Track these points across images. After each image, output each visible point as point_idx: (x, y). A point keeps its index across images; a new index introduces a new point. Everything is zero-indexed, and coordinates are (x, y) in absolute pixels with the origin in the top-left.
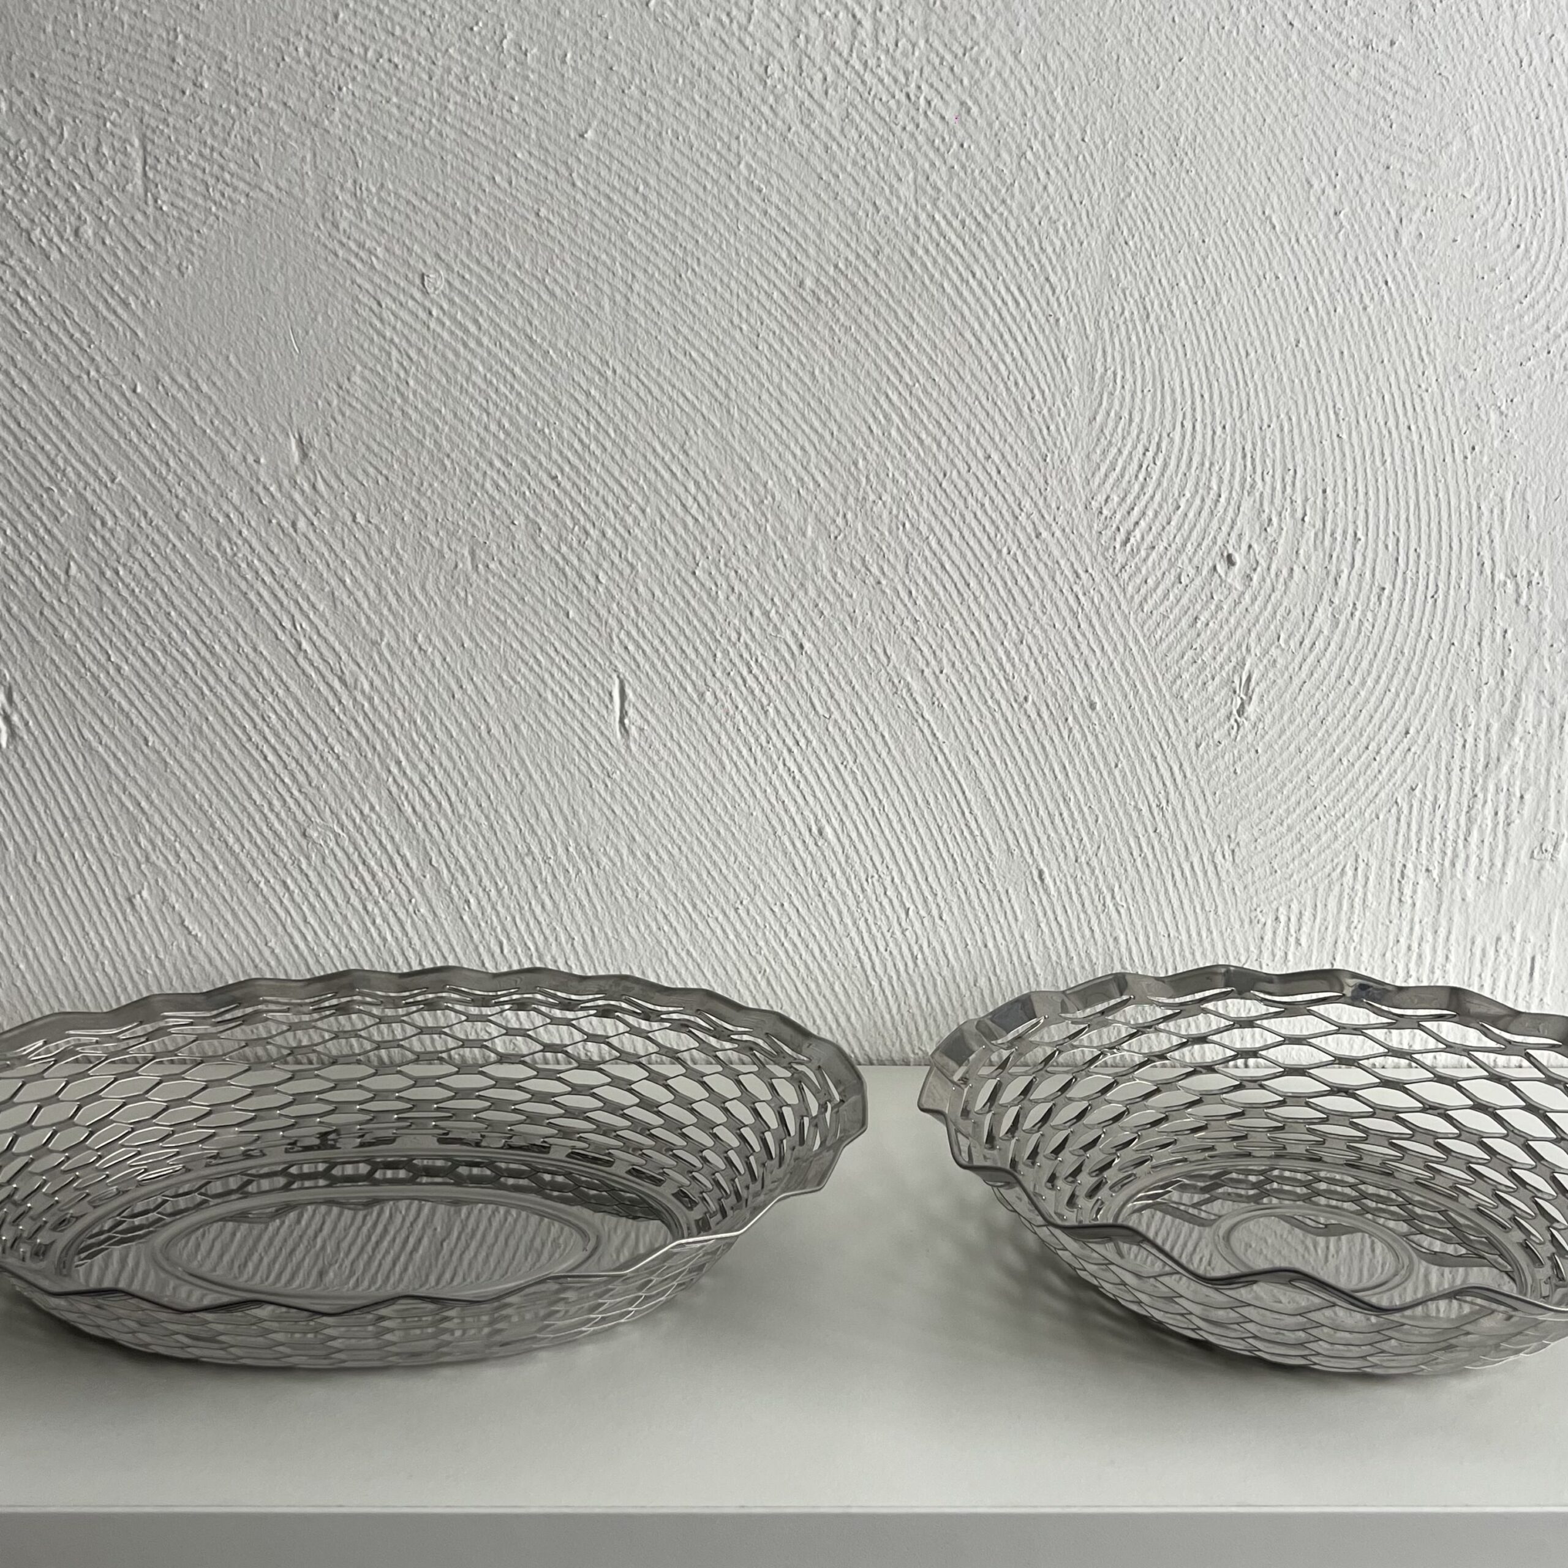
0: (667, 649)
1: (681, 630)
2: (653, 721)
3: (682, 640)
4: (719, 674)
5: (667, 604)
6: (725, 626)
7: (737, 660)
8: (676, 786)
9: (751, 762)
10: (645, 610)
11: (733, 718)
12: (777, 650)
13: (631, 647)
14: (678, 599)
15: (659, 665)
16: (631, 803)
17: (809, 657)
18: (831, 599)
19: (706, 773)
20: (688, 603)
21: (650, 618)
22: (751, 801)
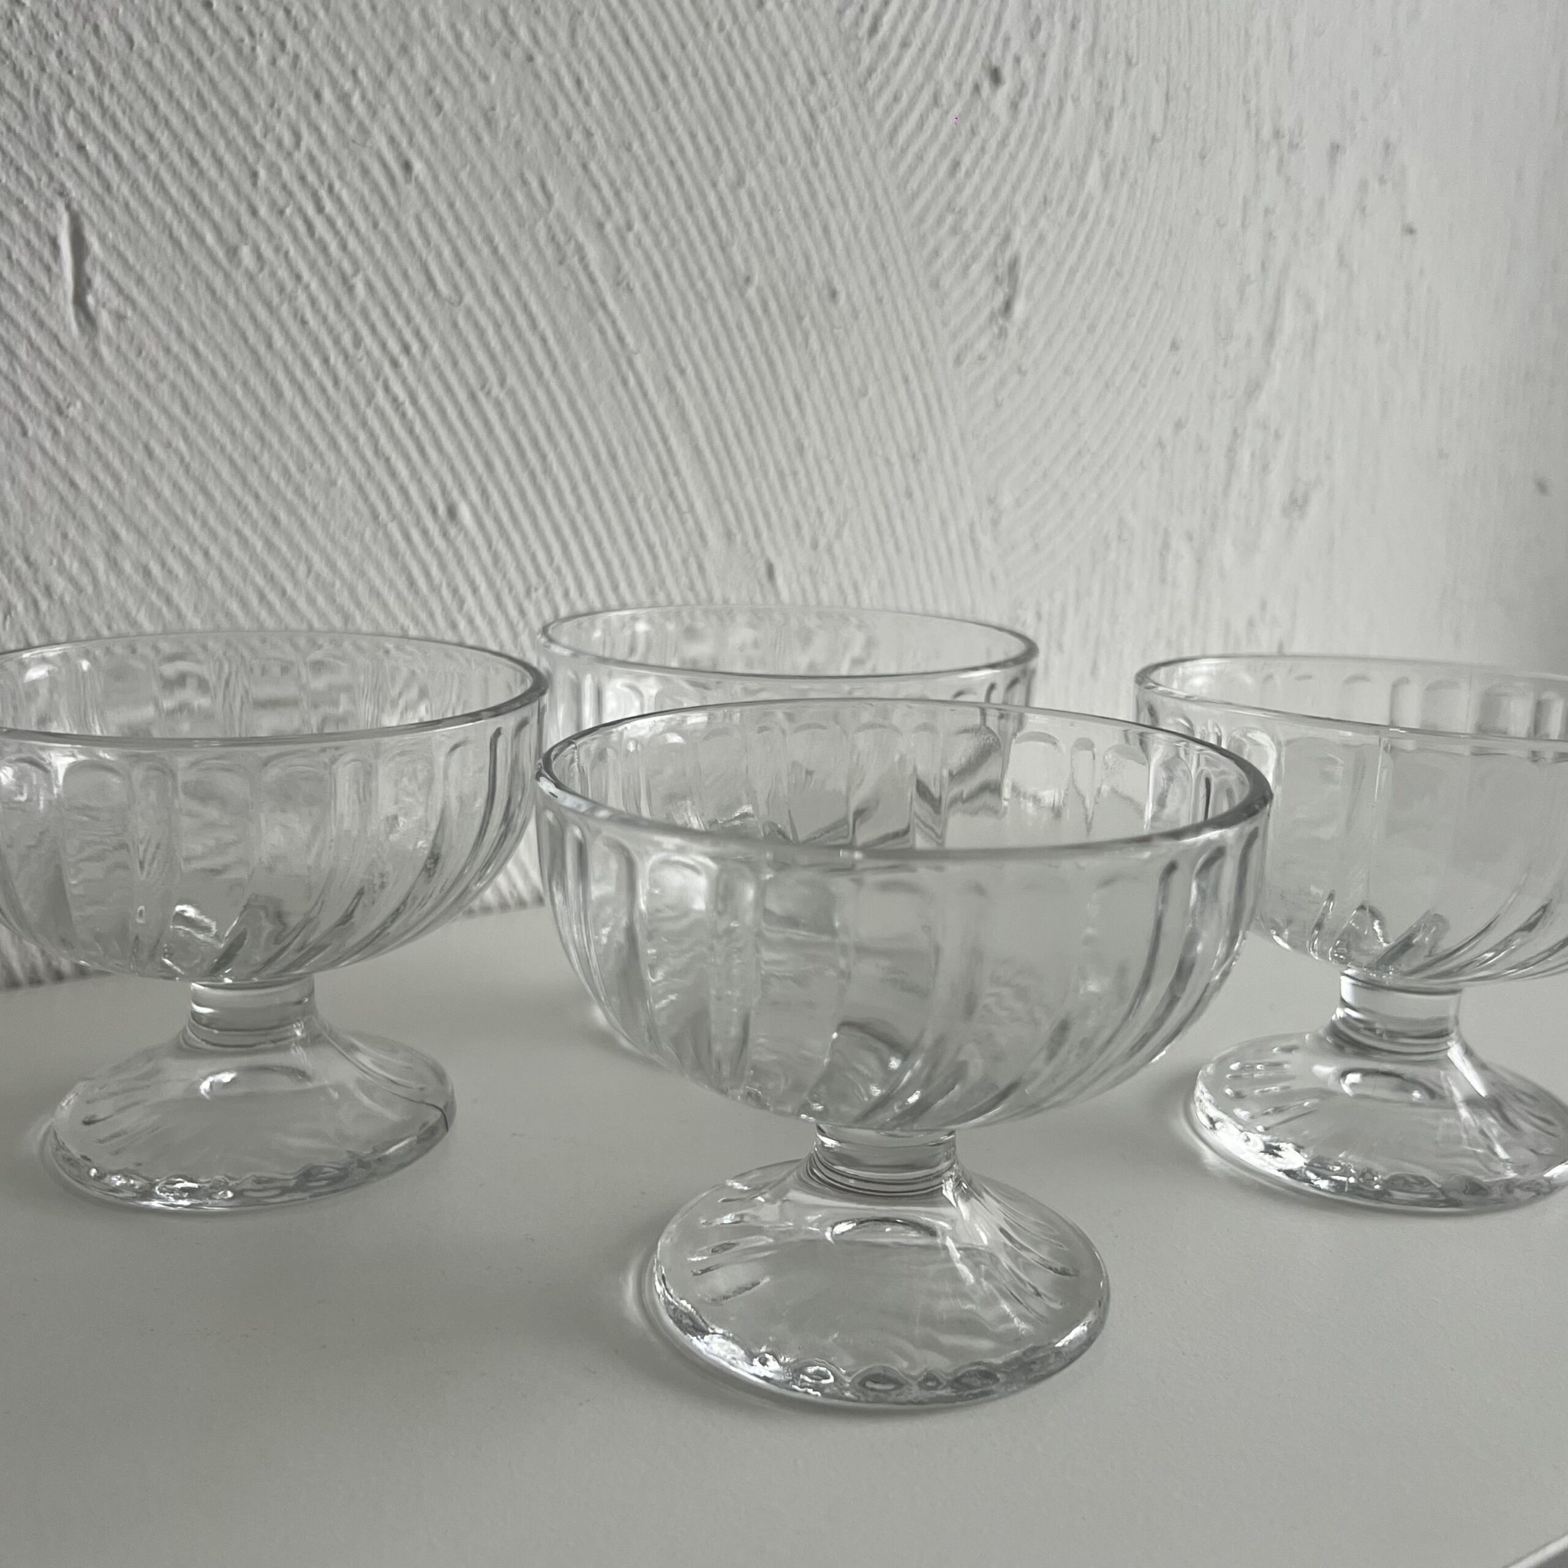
0: (163, 156)
1: (188, 119)
2: (142, 301)
3: (190, 138)
4: (263, 211)
5: (158, 62)
6: (270, 117)
7: (295, 186)
8: (193, 431)
9: (329, 384)
10: (114, 72)
11: (291, 299)
12: (365, 172)
13: (92, 148)
14: (180, 55)
15: (149, 188)
16: (107, 466)
17: (422, 190)
18: (455, 80)
19: (248, 405)
20: (199, 66)
21: (126, 88)
22: (331, 458)
